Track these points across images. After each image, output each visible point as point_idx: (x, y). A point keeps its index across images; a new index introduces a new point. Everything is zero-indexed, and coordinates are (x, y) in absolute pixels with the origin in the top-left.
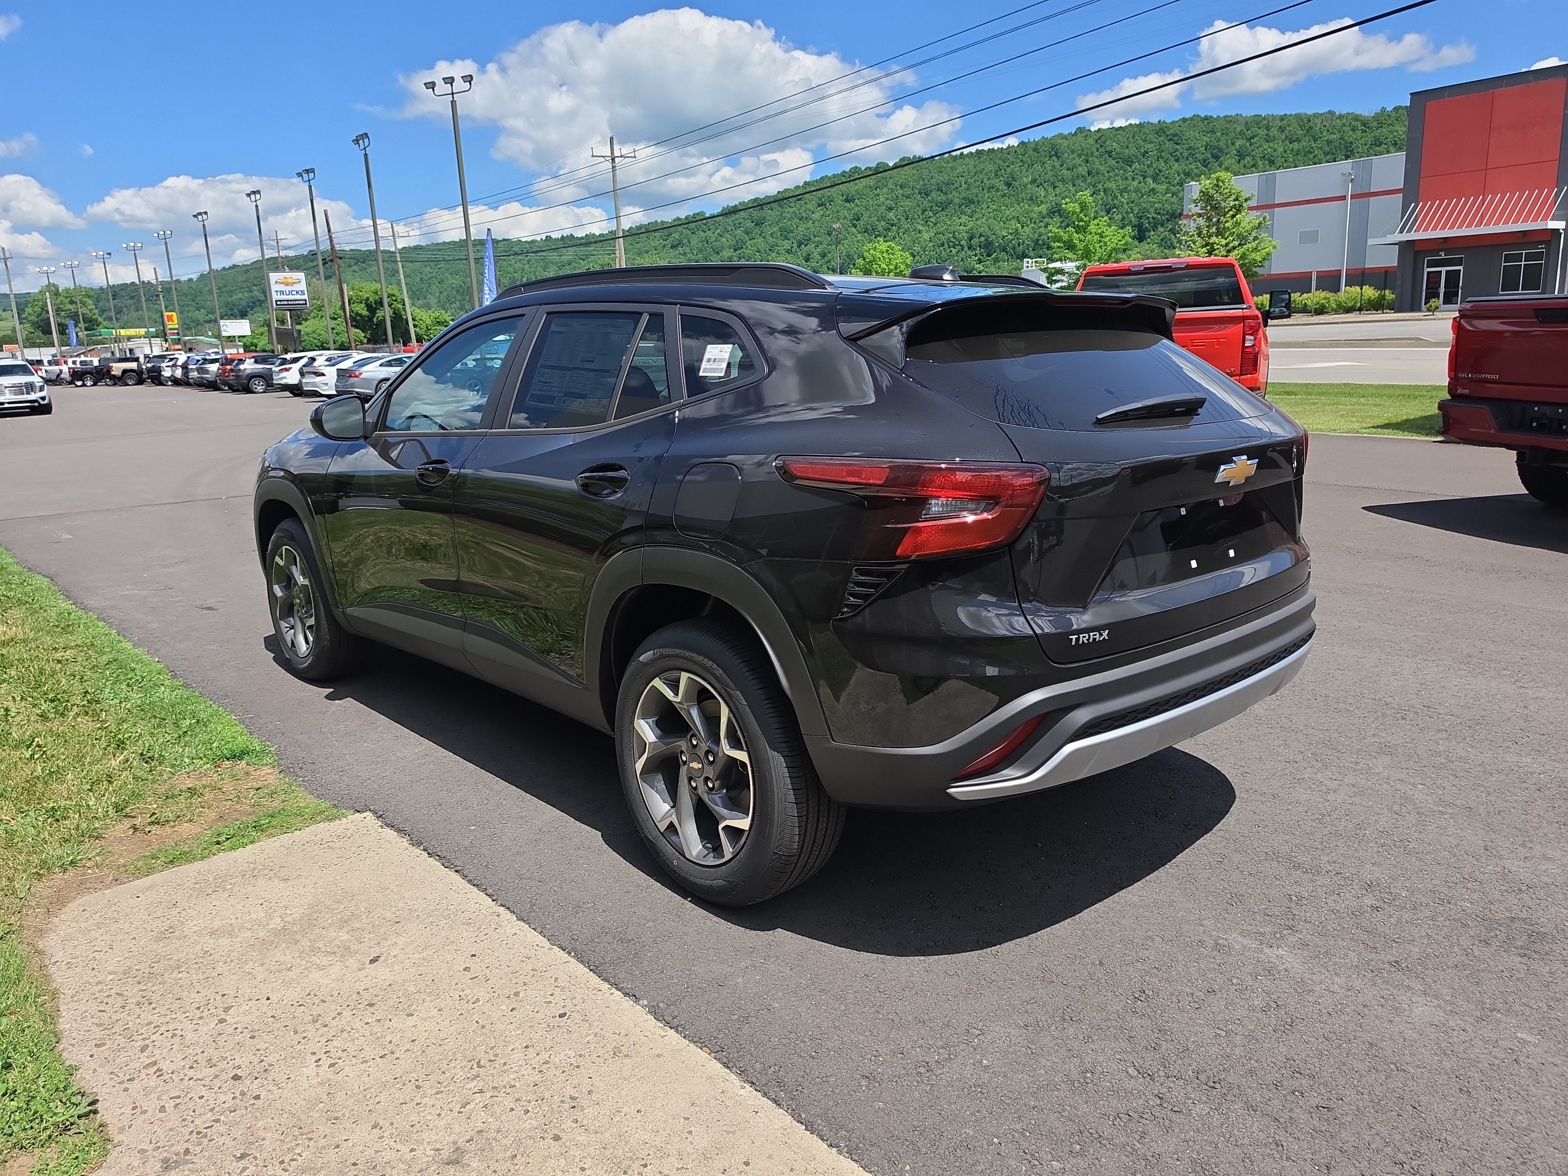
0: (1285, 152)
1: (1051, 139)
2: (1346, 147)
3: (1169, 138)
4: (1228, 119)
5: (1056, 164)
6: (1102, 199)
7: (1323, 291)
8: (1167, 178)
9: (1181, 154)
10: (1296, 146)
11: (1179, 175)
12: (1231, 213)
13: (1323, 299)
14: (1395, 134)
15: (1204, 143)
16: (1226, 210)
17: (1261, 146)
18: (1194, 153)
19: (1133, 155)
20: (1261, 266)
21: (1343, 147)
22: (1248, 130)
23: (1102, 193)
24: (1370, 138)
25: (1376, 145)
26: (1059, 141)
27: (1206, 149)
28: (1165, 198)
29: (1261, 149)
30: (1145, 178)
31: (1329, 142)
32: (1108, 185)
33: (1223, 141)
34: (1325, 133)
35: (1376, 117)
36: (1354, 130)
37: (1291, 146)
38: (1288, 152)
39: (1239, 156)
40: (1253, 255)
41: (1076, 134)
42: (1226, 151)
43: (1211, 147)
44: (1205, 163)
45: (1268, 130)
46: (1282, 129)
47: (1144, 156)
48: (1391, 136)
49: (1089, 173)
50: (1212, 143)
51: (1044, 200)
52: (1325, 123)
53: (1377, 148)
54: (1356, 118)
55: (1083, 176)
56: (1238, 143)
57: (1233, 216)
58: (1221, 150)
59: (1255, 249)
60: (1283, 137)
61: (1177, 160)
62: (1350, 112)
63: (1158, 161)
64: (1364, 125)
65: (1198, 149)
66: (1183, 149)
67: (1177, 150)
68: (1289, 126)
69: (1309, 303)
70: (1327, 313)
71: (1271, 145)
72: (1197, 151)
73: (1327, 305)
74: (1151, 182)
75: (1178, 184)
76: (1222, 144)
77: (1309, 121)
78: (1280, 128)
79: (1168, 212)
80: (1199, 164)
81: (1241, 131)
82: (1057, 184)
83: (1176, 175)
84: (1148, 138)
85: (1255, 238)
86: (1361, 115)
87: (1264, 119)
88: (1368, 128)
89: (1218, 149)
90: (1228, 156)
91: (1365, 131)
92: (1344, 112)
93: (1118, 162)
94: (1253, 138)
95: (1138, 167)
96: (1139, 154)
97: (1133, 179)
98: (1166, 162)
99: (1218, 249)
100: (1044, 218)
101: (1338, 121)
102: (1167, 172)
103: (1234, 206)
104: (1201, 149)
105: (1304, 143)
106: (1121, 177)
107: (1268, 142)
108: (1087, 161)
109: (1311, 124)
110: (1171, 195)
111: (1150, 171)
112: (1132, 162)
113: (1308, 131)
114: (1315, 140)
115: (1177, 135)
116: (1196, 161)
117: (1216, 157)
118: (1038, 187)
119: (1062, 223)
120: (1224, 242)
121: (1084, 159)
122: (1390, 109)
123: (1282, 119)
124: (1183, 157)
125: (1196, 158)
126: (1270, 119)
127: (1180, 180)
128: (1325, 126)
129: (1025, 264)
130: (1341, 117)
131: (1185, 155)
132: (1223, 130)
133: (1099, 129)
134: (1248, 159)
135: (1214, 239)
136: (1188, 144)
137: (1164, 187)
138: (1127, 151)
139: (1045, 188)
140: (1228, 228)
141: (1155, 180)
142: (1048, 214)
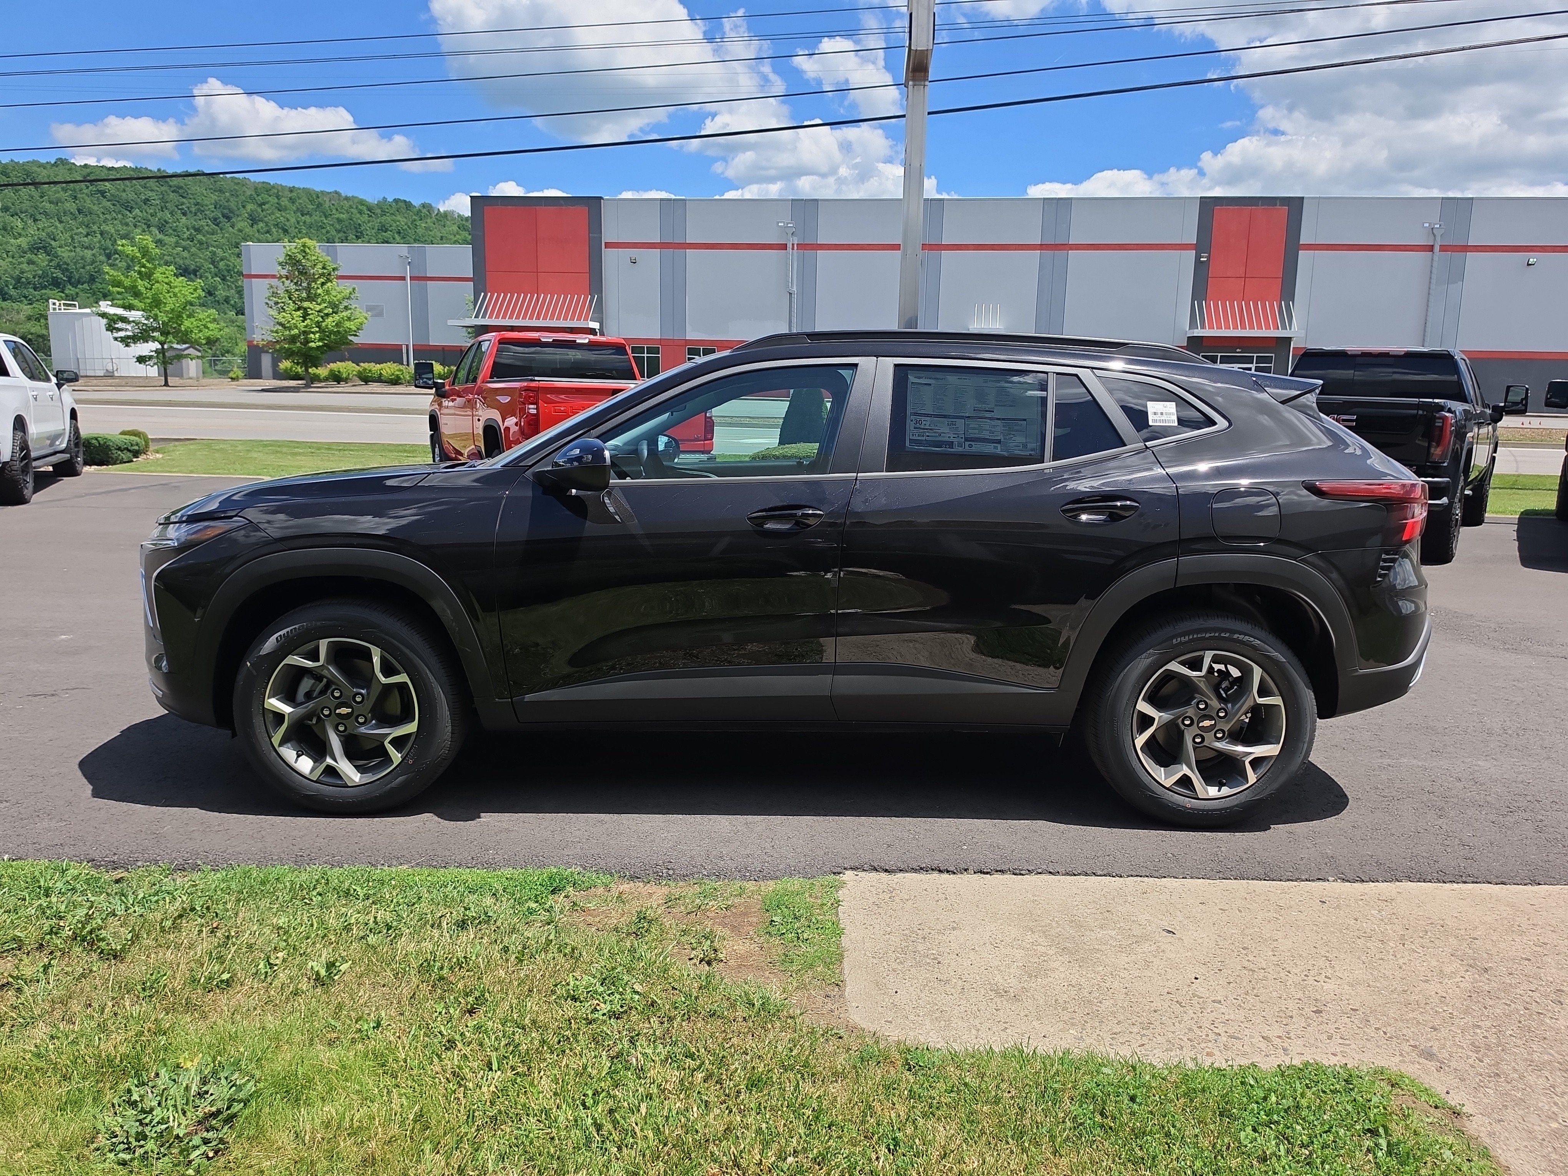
0: (298, 223)
1: (23, 165)
2: (356, 228)
3: (172, 189)
4: (236, 181)
5: (33, 193)
6: (100, 242)
7: (394, 363)
8: (174, 230)
9: (188, 208)
10: (307, 218)
11: (188, 229)
12: (322, 280)
13: (398, 370)
14: (398, 223)
15: (213, 202)
16: (316, 277)
17: (273, 213)
18: (202, 209)
19: (132, 200)
20: (356, 335)
21: (352, 227)
22: (258, 195)
23: (99, 236)
24: (376, 223)
25: (382, 230)
26: (35, 168)
27: (215, 208)
28: (175, 252)
29: (274, 217)
30: (149, 226)
31: (339, 221)
32: (104, 227)
33: (233, 202)
34: (334, 211)
35: (379, 205)
36: (361, 212)
37: (303, 218)
38: (301, 224)
39: (251, 220)
40: (347, 324)
41: (55, 165)
42: (237, 213)
43: (221, 206)
44: (215, 221)
45: (279, 199)
46: (292, 200)
47: (145, 204)
48: (395, 225)
49: (80, 211)
50: (221, 203)
51: (23, 233)
52: (333, 202)
53: (384, 234)
54: (362, 202)
55: (71, 213)
56: (250, 207)
57: (323, 284)
58: (231, 211)
59: (349, 319)
60: (295, 208)
61: (184, 214)
62: (356, 195)
63: (162, 211)
64: (370, 210)
65: (206, 206)
66: (189, 203)
67: (183, 204)
68: (299, 198)
69: (384, 372)
70: (401, 384)
71: (283, 214)
72: (207, 208)
73: (402, 377)
74: (157, 232)
75: (188, 238)
76: (233, 205)
77: (318, 197)
78: (291, 199)
79: (181, 266)
80: (210, 222)
81: (251, 195)
82: (38, 217)
83: (185, 229)
84: (148, 185)
85: (346, 308)
86: (365, 201)
87: (273, 187)
88: (374, 213)
89: (229, 209)
90: (239, 218)
91: (371, 216)
92: (350, 195)
93: (114, 205)
94: (264, 204)
95: (140, 214)
96: (139, 200)
97: (135, 226)
98: (171, 213)
99: (312, 314)
100: (25, 253)
101: (345, 202)
102: (175, 224)
103: (323, 274)
104: (210, 207)
105: (316, 218)
106: (121, 222)
107: (279, 210)
108: (75, 198)
109: (320, 200)
110: (181, 249)
111: (155, 221)
112: (132, 208)
113: (318, 207)
114: (326, 217)
115: (181, 188)
116: (206, 219)
117: (228, 218)
118: (12, 216)
119: (51, 261)
120: (318, 308)
121: (71, 195)
122: (390, 199)
123: (291, 190)
124: (191, 212)
125: (205, 214)
126: (280, 188)
127: (190, 235)
128: (333, 204)
129: (51, 306)
130: (347, 199)
131: (193, 209)
132: (231, 191)
133: (86, 165)
134: (261, 224)
135: (306, 304)
136: (194, 199)
137: (173, 240)
138: (124, 195)
139: (22, 219)
140: (320, 294)
141: (161, 231)
142: (30, 249)
